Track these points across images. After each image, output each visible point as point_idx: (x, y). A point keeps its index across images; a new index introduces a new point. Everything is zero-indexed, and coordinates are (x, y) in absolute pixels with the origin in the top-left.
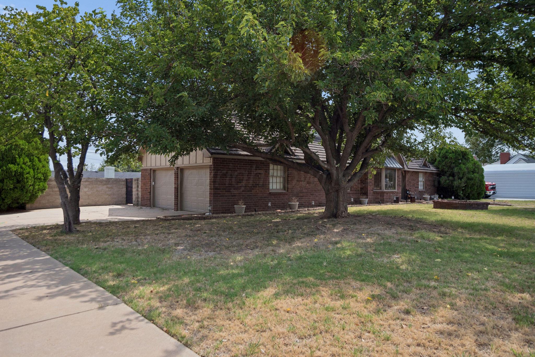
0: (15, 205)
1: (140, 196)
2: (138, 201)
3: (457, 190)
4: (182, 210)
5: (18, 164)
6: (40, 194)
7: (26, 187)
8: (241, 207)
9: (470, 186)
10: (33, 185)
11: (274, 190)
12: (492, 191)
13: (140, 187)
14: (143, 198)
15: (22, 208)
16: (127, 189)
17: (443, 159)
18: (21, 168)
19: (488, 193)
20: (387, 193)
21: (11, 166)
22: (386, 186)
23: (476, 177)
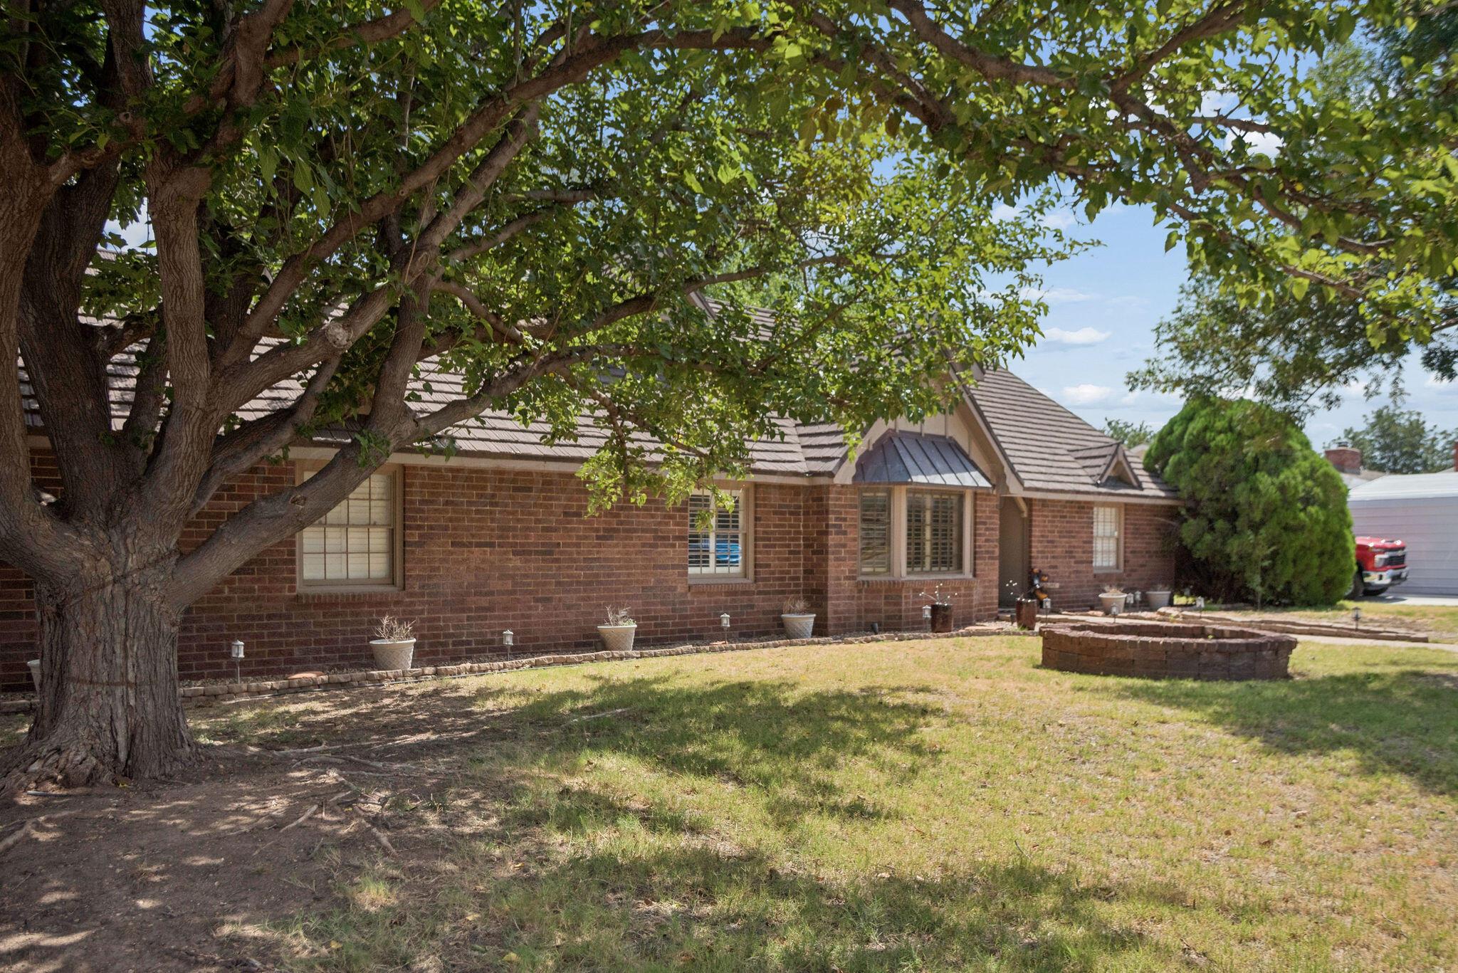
9: (1290, 555)
12: (1390, 572)
17: (1194, 455)
19: (1373, 578)
20: (916, 588)
22: (915, 560)
23: (1317, 521)
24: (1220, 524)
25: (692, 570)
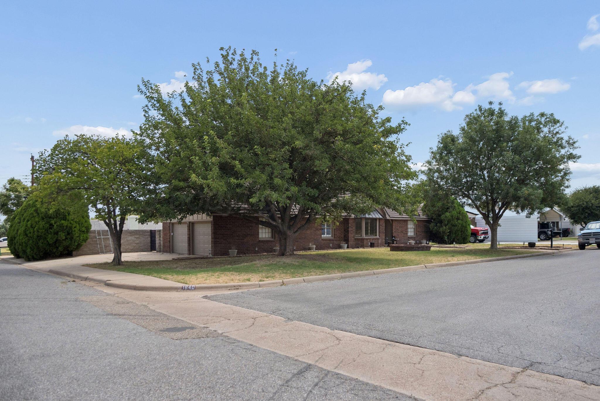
0: (66, 252)
1: (162, 244)
2: (160, 248)
3: (443, 236)
4: (193, 254)
5: (68, 221)
6: (84, 243)
7: (74, 238)
8: (234, 252)
9: (454, 232)
10: (79, 236)
11: (264, 238)
12: (483, 236)
13: (162, 236)
14: (164, 246)
15: (69, 254)
16: (151, 238)
18: (70, 223)
19: (479, 238)
20: (367, 239)
21: (63, 222)
22: (367, 233)
23: (460, 224)
24: (438, 225)
25: (323, 236)
